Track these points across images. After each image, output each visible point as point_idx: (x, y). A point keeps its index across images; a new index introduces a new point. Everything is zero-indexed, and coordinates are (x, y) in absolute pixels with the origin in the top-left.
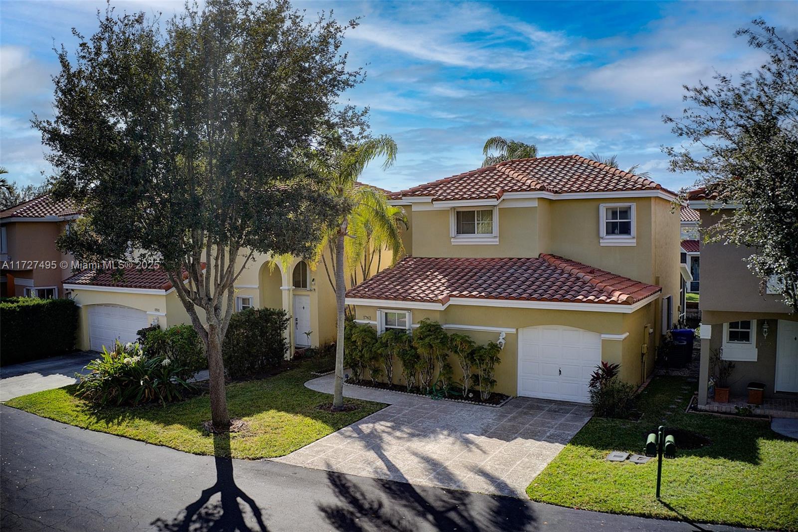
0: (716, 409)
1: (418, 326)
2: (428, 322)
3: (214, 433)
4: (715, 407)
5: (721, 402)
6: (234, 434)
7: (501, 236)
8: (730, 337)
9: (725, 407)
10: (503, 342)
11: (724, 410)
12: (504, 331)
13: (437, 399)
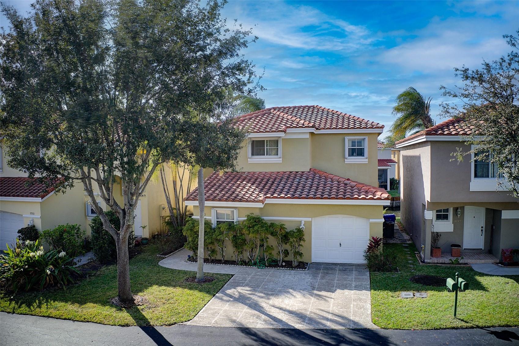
0: (436, 261)
1: (246, 219)
2: (253, 215)
3: (124, 307)
4: (435, 260)
5: (437, 257)
6: (142, 307)
7: (283, 157)
8: (437, 218)
9: (441, 260)
10: (304, 227)
11: (441, 262)
12: (304, 219)
13: (262, 268)
